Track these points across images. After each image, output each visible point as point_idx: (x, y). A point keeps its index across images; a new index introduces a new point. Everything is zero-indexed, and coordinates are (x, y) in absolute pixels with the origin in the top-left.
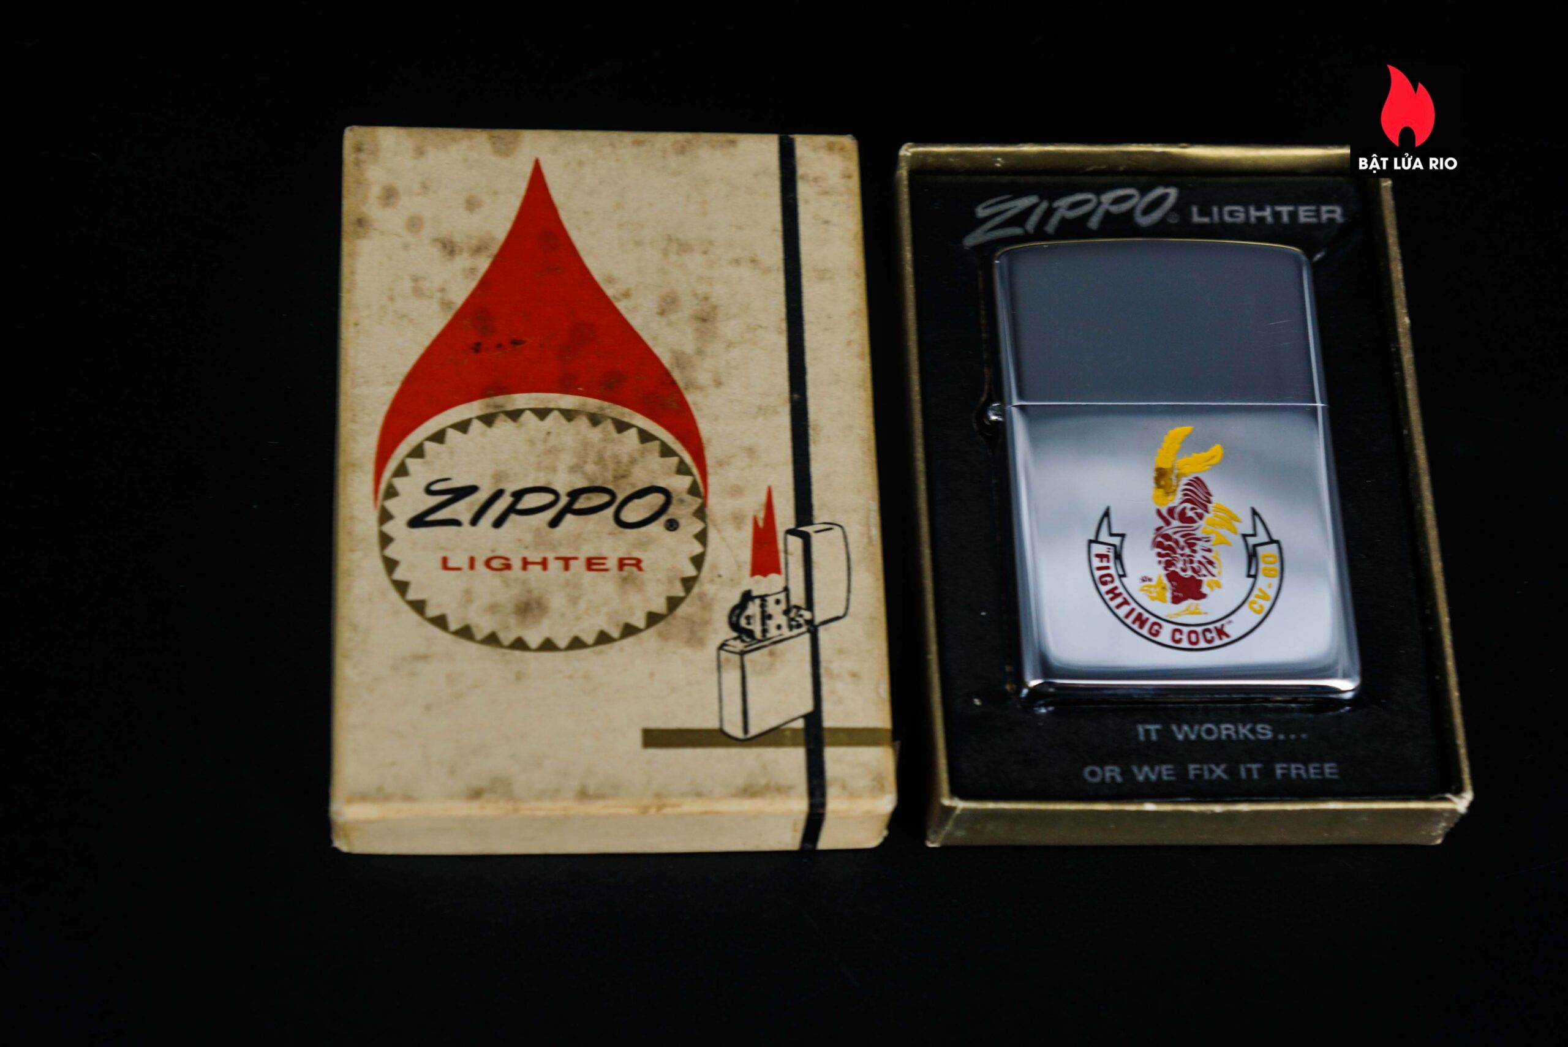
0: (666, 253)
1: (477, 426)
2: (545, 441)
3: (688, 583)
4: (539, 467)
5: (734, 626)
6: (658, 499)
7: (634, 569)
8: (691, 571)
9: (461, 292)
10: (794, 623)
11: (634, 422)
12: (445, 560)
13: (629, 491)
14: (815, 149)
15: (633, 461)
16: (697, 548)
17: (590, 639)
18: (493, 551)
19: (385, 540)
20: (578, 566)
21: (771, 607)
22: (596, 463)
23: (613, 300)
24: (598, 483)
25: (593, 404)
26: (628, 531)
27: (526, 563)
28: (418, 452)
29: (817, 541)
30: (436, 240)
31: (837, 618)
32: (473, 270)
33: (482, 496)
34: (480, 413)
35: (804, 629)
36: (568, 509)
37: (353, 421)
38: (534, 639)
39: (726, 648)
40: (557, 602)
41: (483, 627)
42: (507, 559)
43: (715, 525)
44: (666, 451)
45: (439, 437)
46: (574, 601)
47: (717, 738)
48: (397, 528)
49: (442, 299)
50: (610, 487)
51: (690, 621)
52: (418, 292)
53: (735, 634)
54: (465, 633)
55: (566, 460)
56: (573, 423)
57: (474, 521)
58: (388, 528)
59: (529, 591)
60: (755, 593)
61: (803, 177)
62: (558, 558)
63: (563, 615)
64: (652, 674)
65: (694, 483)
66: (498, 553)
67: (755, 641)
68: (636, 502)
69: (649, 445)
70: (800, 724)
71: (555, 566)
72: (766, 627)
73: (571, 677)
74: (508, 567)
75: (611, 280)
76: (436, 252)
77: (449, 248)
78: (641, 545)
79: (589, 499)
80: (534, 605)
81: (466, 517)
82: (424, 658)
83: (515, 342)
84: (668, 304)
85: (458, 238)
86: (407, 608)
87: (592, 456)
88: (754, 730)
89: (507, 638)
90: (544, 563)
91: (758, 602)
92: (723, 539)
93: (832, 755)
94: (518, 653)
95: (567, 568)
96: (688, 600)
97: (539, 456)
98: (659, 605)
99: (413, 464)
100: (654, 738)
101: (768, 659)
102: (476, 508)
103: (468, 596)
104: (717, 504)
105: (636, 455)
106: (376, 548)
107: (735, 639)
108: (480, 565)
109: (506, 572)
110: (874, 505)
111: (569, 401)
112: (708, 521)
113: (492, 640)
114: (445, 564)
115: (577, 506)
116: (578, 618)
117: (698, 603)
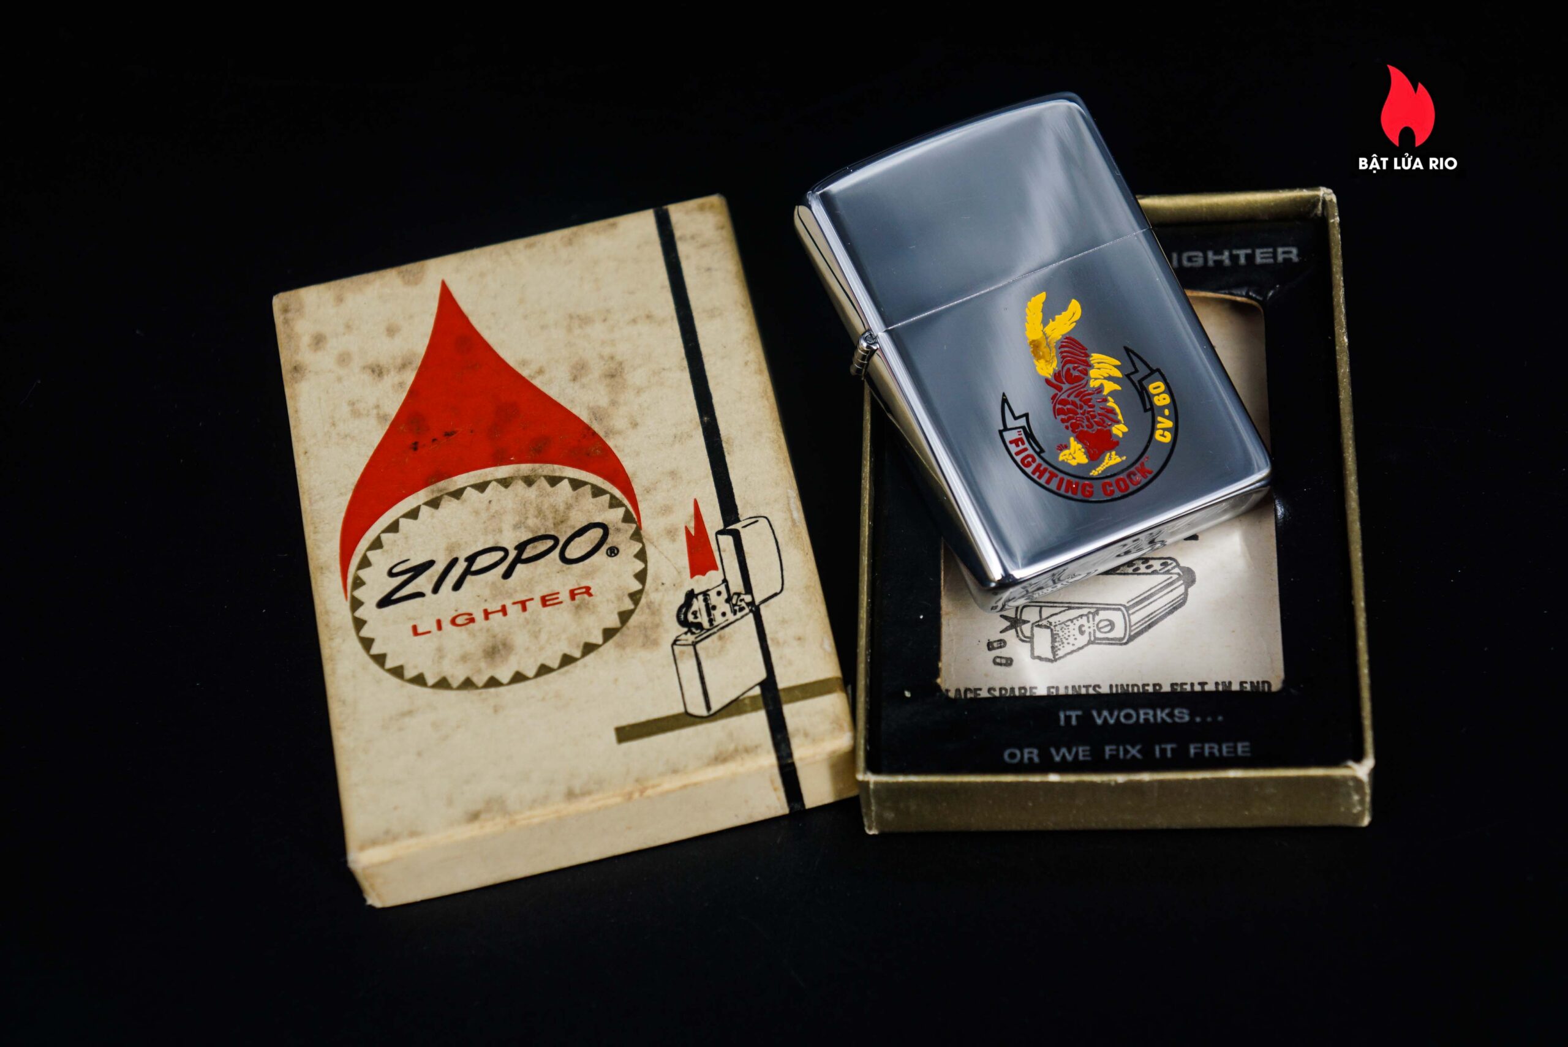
0: (569, 329)
1: (425, 511)
2: (488, 509)
3: (635, 597)
4: (486, 532)
5: (683, 622)
6: (596, 534)
7: (586, 596)
8: (636, 586)
9: (393, 404)
10: (737, 608)
11: (564, 475)
12: (415, 628)
13: (569, 533)
14: (687, 213)
15: (569, 507)
16: (639, 566)
17: (555, 664)
18: (456, 611)
19: (359, 624)
20: (534, 606)
21: (714, 599)
22: (537, 517)
23: (529, 379)
24: (542, 532)
25: (525, 468)
26: (574, 566)
27: (487, 614)
28: (377, 544)
29: (746, 536)
30: (364, 368)
31: (776, 595)
32: (401, 384)
33: (439, 568)
34: (426, 500)
35: (747, 610)
36: (518, 560)
37: (315, 533)
38: (505, 676)
39: (678, 643)
40: (520, 639)
41: (457, 676)
42: (470, 614)
43: (652, 543)
44: (597, 492)
45: (394, 527)
46: (536, 635)
47: (685, 720)
48: (367, 611)
49: (378, 414)
50: (552, 533)
51: (643, 628)
52: (356, 414)
53: (686, 630)
54: (443, 684)
55: (509, 520)
56: (510, 488)
57: (436, 590)
58: (360, 613)
59: (494, 637)
60: (696, 592)
61: (681, 238)
62: (514, 603)
63: (527, 649)
64: (616, 680)
65: (627, 512)
66: (460, 612)
67: (704, 631)
68: (577, 540)
69: (581, 490)
70: (757, 691)
71: (514, 611)
72: (712, 617)
73: (543, 699)
74: (472, 620)
75: (524, 363)
76: (367, 377)
77: (377, 371)
78: (588, 574)
79: (535, 547)
80: (501, 647)
81: (428, 589)
82: (410, 713)
83: (448, 434)
84: (578, 371)
85: (384, 361)
86: (388, 675)
87: (532, 512)
88: (715, 706)
89: (480, 680)
90: (504, 610)
91: (701, 597)
92: (661, 553)
93: (790, 711)
94: (492, 690)
95: (524, 609)
96: (637, 611)
97: (485, 522)
98: (613, 621)
99: (372, 555)
100: (625, 734)
101: (719, 643)
102: (435, 579)
103: (440, 653)
104: (650, 525)
105: (570, 501)
106: (353, 632)
107: (686, 633)
108: (446, 624)
109: (471, 625)
110: (793, 493)
111: (503, 471)
112: (644, 540)
113: (468, 684)
114: (415, 631)
115: (525, 556)
116: (542, 649)
117: (647, 611)
